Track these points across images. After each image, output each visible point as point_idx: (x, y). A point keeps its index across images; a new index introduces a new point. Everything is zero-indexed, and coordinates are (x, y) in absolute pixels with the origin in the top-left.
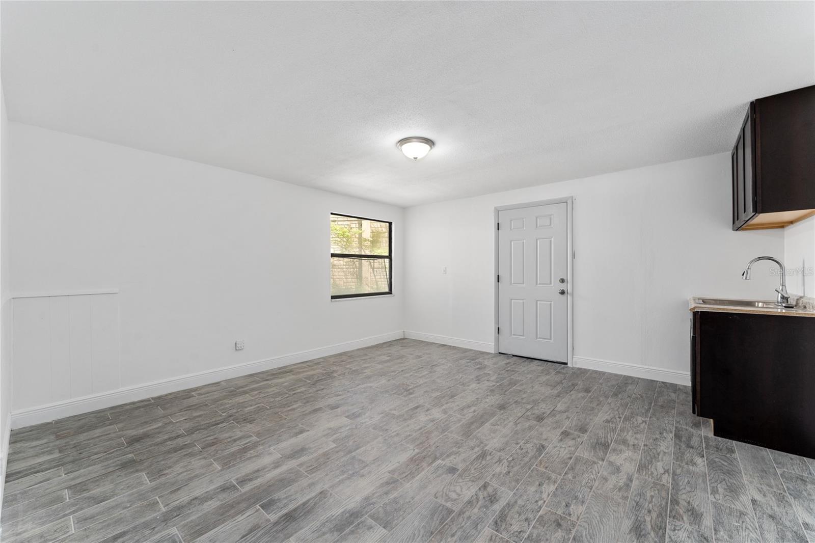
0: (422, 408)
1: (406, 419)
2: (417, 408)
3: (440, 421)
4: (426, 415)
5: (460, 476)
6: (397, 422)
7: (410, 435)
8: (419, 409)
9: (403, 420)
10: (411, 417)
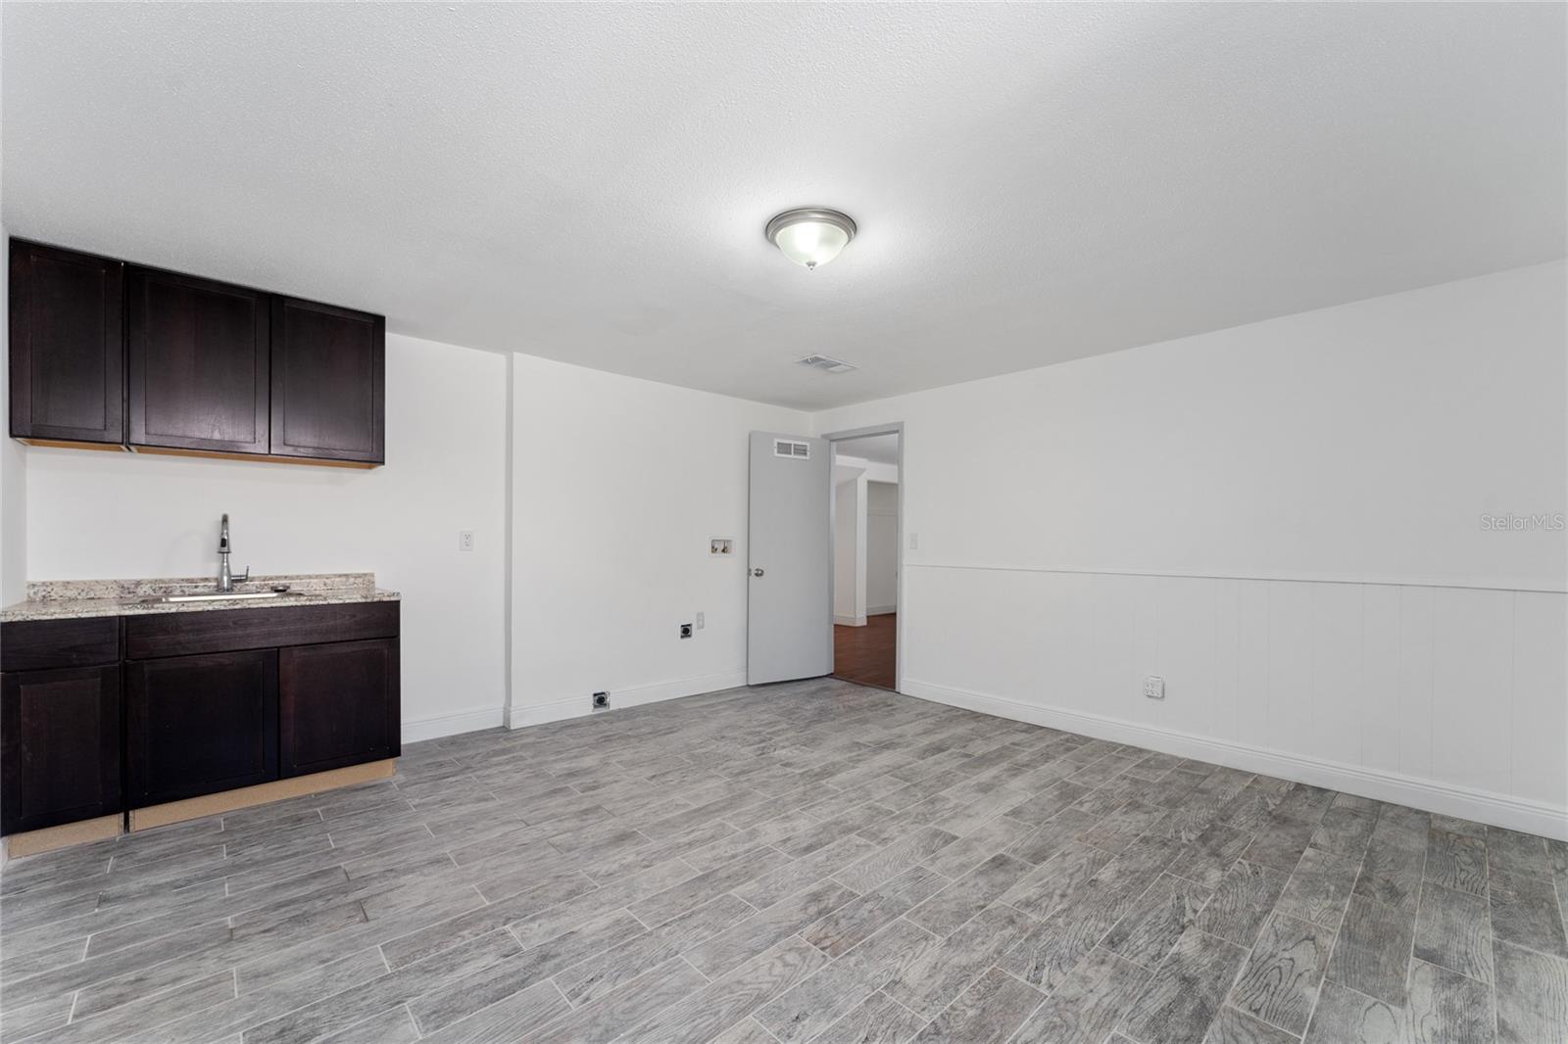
0: (798, 847)
1: (835, 823)
2: (808, 849)
3: (773, 816)
4: (793, 830)
5: (781, 761)
6: (852, 819)
7: (832, 798)
8: (805, 845)
9: (841, 822)
10: (825, 827)
